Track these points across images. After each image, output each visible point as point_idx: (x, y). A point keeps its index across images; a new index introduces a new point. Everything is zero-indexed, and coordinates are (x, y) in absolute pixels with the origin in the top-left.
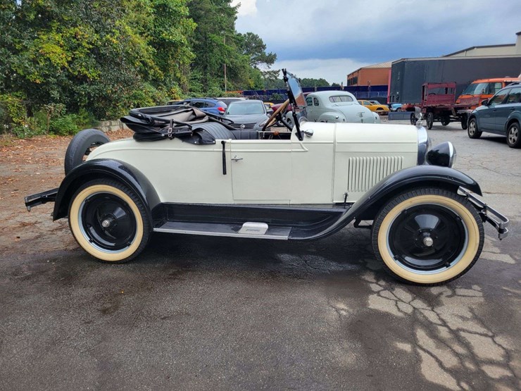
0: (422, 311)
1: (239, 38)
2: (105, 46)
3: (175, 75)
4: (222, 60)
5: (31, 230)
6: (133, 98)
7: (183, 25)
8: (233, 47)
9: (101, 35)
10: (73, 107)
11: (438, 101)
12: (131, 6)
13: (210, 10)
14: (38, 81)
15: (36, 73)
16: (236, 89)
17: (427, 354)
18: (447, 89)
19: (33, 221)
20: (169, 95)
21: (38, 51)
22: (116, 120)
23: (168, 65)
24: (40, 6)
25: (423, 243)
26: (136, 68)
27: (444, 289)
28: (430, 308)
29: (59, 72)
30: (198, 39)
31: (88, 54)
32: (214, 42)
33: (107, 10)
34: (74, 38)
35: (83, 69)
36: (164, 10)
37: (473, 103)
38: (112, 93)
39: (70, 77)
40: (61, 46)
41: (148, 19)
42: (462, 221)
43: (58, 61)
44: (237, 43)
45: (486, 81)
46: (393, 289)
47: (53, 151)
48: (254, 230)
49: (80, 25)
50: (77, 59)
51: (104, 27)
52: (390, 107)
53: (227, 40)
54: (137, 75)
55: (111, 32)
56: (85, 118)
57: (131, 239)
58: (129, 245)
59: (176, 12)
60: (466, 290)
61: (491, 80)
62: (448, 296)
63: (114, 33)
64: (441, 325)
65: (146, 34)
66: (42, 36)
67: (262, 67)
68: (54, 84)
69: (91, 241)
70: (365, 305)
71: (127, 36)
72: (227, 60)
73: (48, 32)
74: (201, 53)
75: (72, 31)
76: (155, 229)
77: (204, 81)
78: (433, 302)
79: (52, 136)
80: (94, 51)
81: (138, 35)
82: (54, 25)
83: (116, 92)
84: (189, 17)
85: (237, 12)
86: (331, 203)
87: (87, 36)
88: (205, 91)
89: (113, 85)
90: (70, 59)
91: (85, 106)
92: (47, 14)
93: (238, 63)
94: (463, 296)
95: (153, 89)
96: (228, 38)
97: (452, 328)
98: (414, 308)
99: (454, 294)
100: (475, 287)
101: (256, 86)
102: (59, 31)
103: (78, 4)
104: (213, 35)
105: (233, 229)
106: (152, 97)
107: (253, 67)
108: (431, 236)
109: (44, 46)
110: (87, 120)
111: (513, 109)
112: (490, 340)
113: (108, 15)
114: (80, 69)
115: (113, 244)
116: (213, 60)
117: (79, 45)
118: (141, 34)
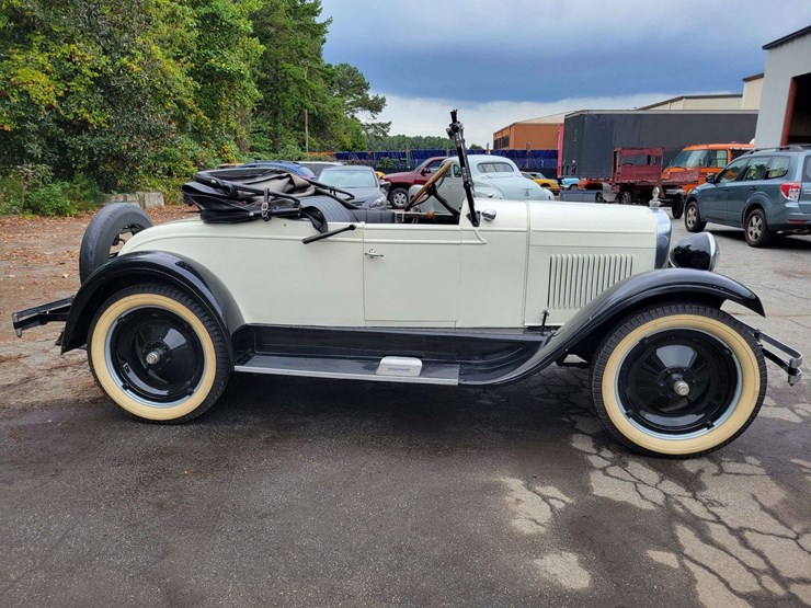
0: (680, 499)
1: (329, 70)
2: (118, 74)
3: (228, 123)
4: (302, 104)
5: (13, 368)
6: (162, 159)
7: (243, 47)
8: (319, 85)
9: (112, 58)
10: (63, 171)
11: (638, 176)
12: (162, 15)
13: (284, 27)
14: (7, 128)
15: (5, 115)
16: (323, 149)
17: (701, 569)
18: (649, 157)
19: (14, 353)
20: (219, 156)
21: (9, 80)
22: (134, 192)
23: (218, 108)
24: (13, 9)
25: (672, 390)
26: (167, 111)
27: (704, 463)
28: (690, 494)
29: (43, 114)
30: (264, 71)
31: (90, 87)
32: (291, 76)
33: (123, 19)
34: (69, 60)
35: (83, 110)
36: (213, 23)
37: (688, 178)
38: (129, 149)
39: (61, 122)
40: (47, 73)
41: (188, 35)
42: (733, 356)
43: (42, 97)
44: (325, 79)
45: (705, 147)
46: (626, 464)
47: (32, 241)
48: (400, 369)
49: (79, 41)
50: (73, 93)
51: (117, 45)
52: (560, 183)
53: (310, 74)
54: (170, 123)
55: (128, 53)
56: (82, 189)
57: (195, 384)
58: (191, 394)
59: (232, 26)
60: (738, 465)
61: (712, 146)
62: (714, 475)
63: (133, 55)
64: (713, 521)
65: (184, 59)
66: (15, 56)
67: (364, 117)
68: (33, 133)
69: (125, 387)
70: (585, 489)
71: (154, 61)
72: (309, 104)
73: (25, 50)
74: (269, 91)
75: (66, 49)
76: (238, 368)
77: (274, 136)
78: (692, 484)
79: (29, 217)
80: (101, 82)
81: (172, 61)
82: (37, 39)
83: (135, 148)
84: (253, 36)
85: (326, 32)
86: (522, 326)
87: (88, 58)
88: (275, 151)
89: (131, 139)
90: (61, 93)
91: (83, 170)
92: (25, 21)
93: (327, 108)
94: (737, 474)
95: (194, 145)
96: (311, 71)
97: (730, 526)
98: (665, 494)
99: (721, 471)
100: (750, 459)
101: (354, 146)
102: (43, 48)
103: (76, 7)
104: (288, 65)
105: (365, 368)
106: (192, 159)
107: (349, 117)
108: (685, 380)
109: (19, 71)
110: (86, 193)
111: (754, 188)
112: (793, 543)
113: (125, 27)
114: (76, 111)
115: (165, 393)
116: (288, 103)
117: (76, 71)
118: (177, 58)
